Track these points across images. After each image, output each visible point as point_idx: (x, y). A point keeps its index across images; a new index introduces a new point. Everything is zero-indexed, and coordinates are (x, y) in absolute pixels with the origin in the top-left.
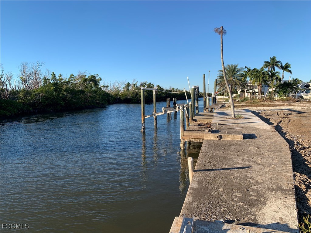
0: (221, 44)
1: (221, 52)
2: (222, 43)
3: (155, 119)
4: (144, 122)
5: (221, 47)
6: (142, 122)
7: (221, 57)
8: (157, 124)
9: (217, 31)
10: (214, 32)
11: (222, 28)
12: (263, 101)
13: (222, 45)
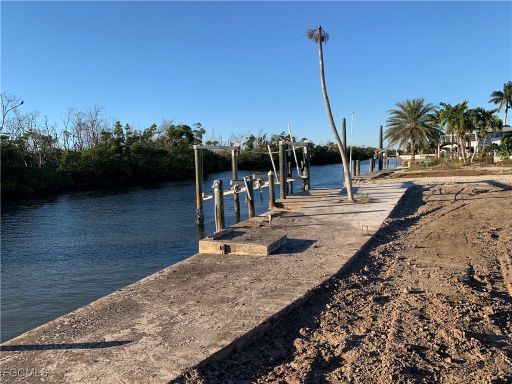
0: (320, 61)
1: (321, 76)
2: (322, 59)
3: (236, 201)
4: (201, 208)
5: (321, 66)
6: (198, 207)
7: (322, 85)
8: (239, 209)
9: (311, 36)
10: (307, 38)
11: (320, 29)
12: (468, 165)
13: (322, 61)
